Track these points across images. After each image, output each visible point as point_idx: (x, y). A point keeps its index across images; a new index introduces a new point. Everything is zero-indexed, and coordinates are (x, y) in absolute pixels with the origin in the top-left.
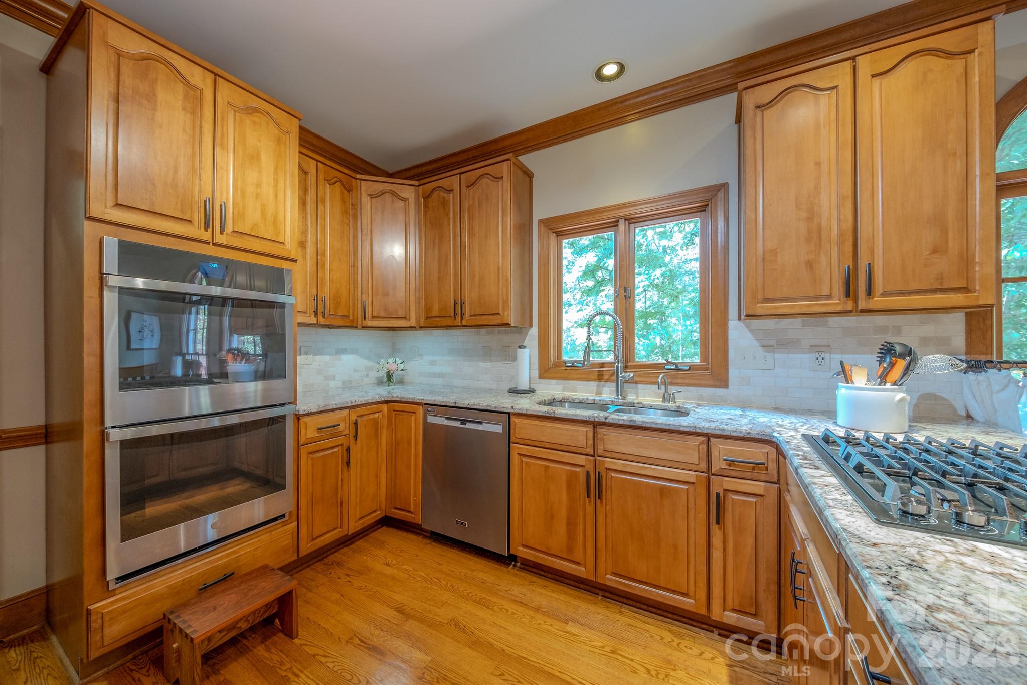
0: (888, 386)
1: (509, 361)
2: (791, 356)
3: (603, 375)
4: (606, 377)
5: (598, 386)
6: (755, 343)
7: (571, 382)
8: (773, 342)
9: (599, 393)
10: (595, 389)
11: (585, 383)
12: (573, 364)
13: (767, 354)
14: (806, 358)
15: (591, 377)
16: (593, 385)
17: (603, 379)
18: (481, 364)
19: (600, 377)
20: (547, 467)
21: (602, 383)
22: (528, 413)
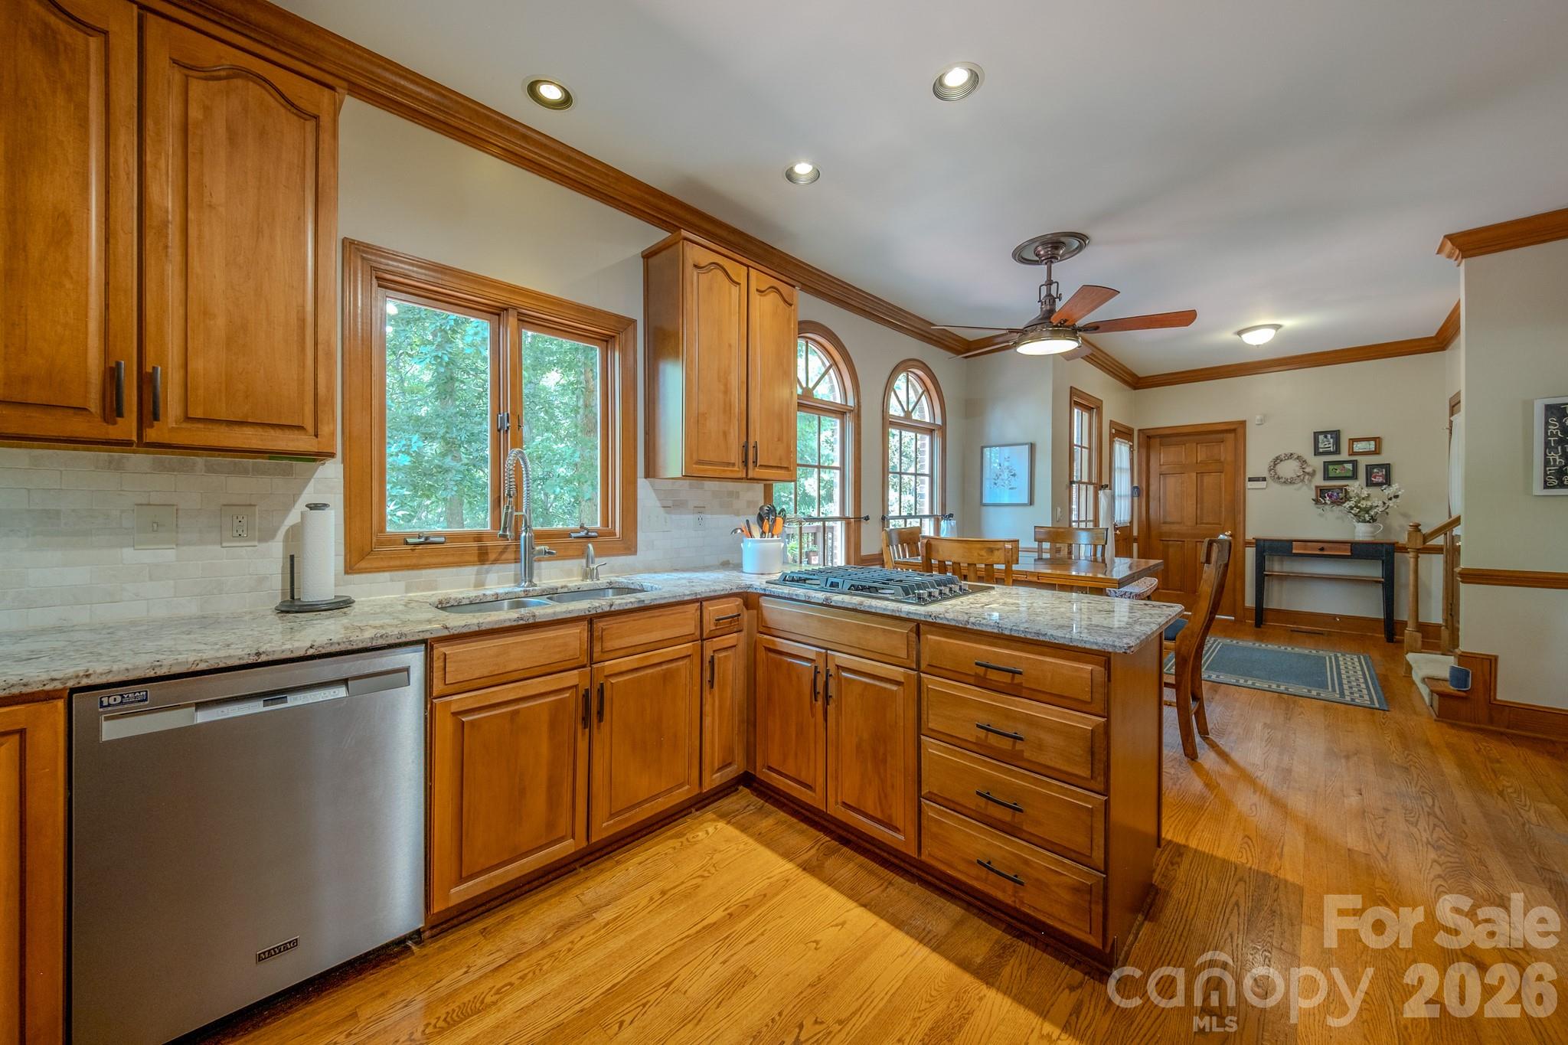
0: (775, 538)
1: (253, 539)
2: (683, 517)
3: (487, 553)
4: (492, 556)
5: (478, 573)
6: (658, 504)
7: (424, 572)
8: (670, 504)
9: (480, 584)
10: (473, 578)
11: (454, 570)
12: (427, 538)
13: (667, 516)
14: (690, 518)
15: (467, 558)
16: (469, 572)
17: (487, 560)
18: (128, 553)
19: (483, 557)
20: (516, 713)
21: (486, 567)
22: (483, 628)
